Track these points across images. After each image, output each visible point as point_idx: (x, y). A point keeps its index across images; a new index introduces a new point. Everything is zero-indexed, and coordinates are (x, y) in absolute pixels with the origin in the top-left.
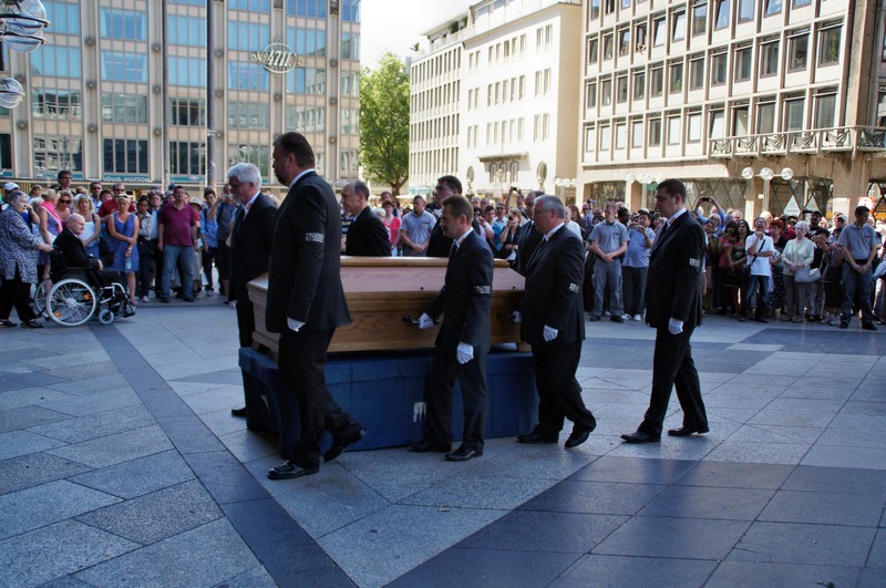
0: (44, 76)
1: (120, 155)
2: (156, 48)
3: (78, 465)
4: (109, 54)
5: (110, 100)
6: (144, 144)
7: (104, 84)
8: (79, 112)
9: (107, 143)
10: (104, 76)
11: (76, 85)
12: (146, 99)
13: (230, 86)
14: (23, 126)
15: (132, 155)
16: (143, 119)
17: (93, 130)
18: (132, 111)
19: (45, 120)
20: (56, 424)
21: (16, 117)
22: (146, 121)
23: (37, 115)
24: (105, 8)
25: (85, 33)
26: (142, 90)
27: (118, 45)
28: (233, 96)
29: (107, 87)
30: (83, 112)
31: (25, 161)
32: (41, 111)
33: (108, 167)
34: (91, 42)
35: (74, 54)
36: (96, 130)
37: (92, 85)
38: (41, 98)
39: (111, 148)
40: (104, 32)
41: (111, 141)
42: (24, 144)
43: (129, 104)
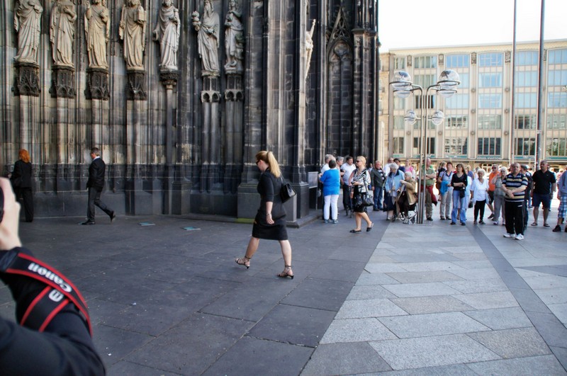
0: (451, 109)
1: (486, 146)
2: (507, 90)
3: (468, 306)
4: (482, 95)
5: (482, 118)
6: (499, 140)
7: (479, 111)
8: (466, 125)
9: (480, 140)
10: (480, 107)
11: (466, 112)
12: (500, 117)
13: (548, 106)
14: (440, 133)
15: (492, 146)
16: (499, 127)
17: (473, 133)
18: (493, 123)
19: (451, 130)
20: (456, 282)
21: (438, 129)
22: (500, 128)
23: (447, 128)
24: (481, 73)
25: (471, 87)
26: (499, 112)
27: (487, 91)
28: (550, 111)
29: (480, 112)
30: (469, 125)
31: (440, 150)
32: (449, 126)
33: (480, 152)
34: (474, 91)
35: (466, 98)
36: (475, 134)
37: (473, 112)
38: (449, 120)
39: (482, 142)
40: (480, 85)
41: (481, 139)
42: (441, 142)
43: (492, 120)
